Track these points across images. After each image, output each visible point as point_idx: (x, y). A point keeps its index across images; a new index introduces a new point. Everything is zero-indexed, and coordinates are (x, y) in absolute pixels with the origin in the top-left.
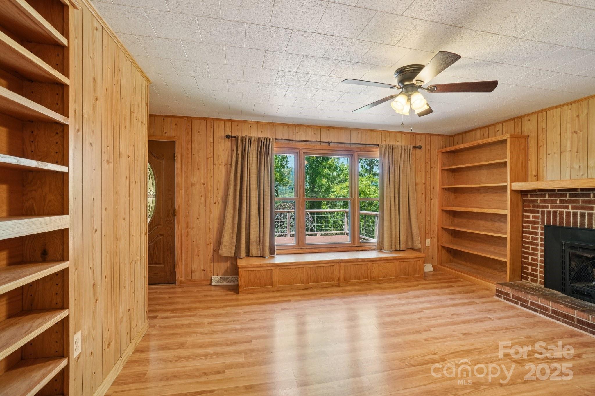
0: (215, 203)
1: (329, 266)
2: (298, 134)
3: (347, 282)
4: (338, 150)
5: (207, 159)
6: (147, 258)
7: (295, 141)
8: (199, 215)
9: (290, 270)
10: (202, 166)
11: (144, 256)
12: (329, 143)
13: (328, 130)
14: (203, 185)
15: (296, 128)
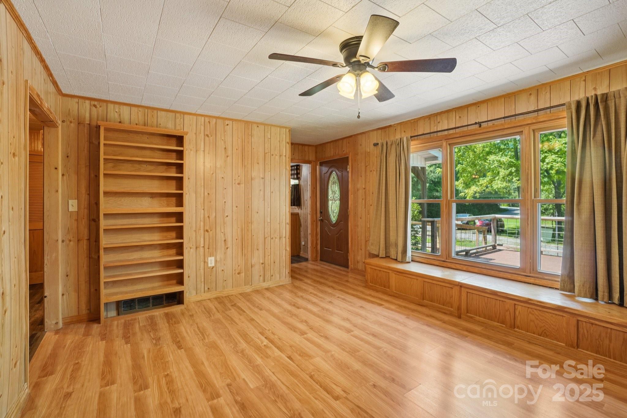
0: (371, 205)
1: (447, 287)
2: (440, 124)
3: (471, 317)
4: (493, 131)
5: (366, 166)
6: (289, 239)
7: (437, 132)
8: (361, 216)
9: (405, 278)
10: (363, 173)
11: (285, 237)
12: (480, 124)
13: (479, 106)
14: (364, 190)
15: (438, 117)
